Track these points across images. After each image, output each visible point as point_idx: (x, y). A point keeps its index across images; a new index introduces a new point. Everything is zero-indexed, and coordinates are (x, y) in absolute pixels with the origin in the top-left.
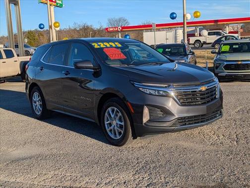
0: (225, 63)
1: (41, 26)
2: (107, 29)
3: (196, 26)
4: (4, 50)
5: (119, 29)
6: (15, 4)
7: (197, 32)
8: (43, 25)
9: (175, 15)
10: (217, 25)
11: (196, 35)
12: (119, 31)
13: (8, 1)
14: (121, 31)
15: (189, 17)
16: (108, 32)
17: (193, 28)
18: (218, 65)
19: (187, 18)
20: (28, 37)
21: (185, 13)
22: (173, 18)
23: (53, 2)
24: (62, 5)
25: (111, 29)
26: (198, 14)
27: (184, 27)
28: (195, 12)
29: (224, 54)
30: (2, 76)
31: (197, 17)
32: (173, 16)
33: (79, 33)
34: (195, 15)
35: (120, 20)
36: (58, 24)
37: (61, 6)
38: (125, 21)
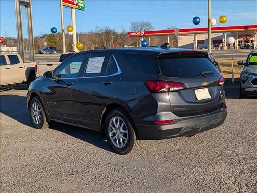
0: (254, 77)
1: (53, 30)
2: (129, 33)
3: (223, 32)
4: (8, 55)
5: (142, 33)
6: (26, 6)
7: (225, 38)
8: (56, 29)
9: (198, 20)
10: (247, 31)
11: (224, 41)
12: (141, 36)
13: (18, 1)
14: (144, 36)
15: (214, 22)
16: (131, 36)
17: (221, 34)
18: (244, 79)
19: (212, 23)
20: (49, 41)
21: (210, 18)
22: (196, 23)
23: (75, 4)
24: (84, 7)
25: (134, 34)
26: (225, 19)
27: (208, 33)
28: (222, 17)
29: (252, 66)
30: (2, 84)
31: (222, 22)
32: (196, 21)
33: (101, 37)
34: (221, 20)
35: (143, 24)
36: (71, 28)
37: (83, 9)
38: (149, 25)
